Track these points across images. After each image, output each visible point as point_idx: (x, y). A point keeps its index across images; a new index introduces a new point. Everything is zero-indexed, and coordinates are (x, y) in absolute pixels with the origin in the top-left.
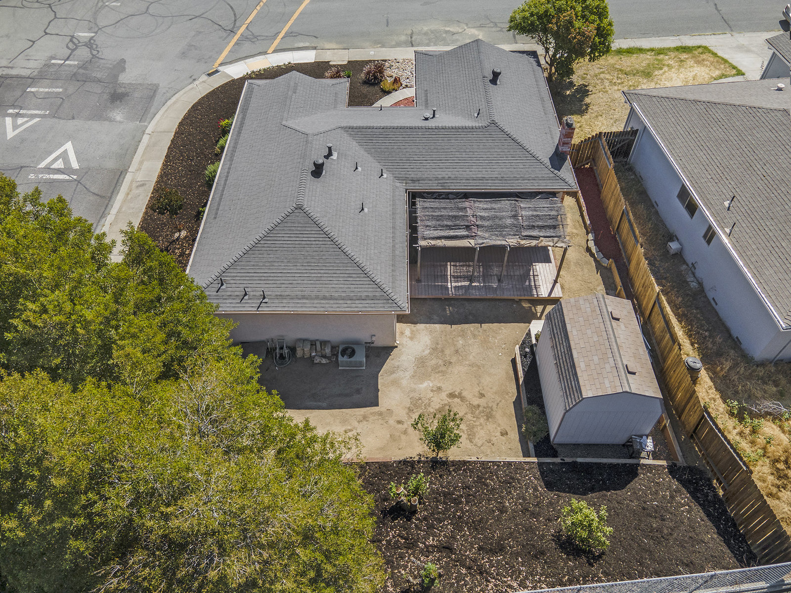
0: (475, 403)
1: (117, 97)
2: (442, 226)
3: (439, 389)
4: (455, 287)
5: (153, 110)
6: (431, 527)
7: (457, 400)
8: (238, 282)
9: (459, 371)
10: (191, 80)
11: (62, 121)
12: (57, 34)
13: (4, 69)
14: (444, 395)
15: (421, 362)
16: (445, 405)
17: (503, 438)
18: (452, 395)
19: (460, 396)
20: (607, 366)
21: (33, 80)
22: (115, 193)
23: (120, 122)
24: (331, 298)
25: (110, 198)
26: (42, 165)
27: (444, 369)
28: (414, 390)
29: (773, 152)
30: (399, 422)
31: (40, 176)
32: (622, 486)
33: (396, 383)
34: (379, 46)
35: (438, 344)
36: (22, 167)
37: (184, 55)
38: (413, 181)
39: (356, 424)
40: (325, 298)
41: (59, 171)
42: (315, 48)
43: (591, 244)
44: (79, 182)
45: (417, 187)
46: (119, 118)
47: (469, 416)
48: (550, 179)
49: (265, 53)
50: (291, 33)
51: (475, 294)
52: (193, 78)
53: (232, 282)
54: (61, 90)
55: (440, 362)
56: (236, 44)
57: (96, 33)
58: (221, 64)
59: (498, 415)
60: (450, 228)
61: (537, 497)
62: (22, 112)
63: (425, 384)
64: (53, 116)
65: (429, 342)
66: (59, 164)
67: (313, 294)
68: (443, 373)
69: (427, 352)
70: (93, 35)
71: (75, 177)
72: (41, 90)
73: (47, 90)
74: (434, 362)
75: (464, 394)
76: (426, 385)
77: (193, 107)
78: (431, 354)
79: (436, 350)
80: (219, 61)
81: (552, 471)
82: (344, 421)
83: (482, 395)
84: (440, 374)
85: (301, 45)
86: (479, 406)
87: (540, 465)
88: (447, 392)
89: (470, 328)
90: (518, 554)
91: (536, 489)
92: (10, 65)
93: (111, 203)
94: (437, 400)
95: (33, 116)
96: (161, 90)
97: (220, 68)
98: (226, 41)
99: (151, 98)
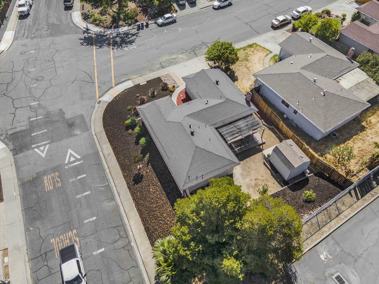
0: (262, 179)
1: (71, 125)
2: (231, 135)
3: (251, 180)
4: (238, 150)
5: (88, 125)
7: (258, 180)
8: (193, 175)
9: (253, 172)
10: (93, 108)
11: (58, 142)
12: (22, 107)
13: (12, 130)
14: (253, 181)
15: (242, 174)
16: (256, 183)
17: (274, 185)
18: (255, 180)
19: (257, 179)
20: (297, 158)
22: (101, 161)
23: (81, 134)
24: (220, 168)
25: (101, 163)
26: (66, 162)
27: (249, 174)
28: (245, 183)
29: (301, 86)
31: (69, 166)
32: (308, 184)
35: (243, 168)
36: (59, 165)
37: (82, 99)
38: (215, 124)
40: (218, 169)
41: (74, 161)
42: (129, 79)
43: (264, 123)
44: (85, 162)
45: (217, 126)
46: (78, 133)
48: (250, 110)
49: (112, 88)
51: (244, 150)
52: (93, 106)
53: (191, 175)
54: (46, 130)
55: (247, 172)
56: (99, 87)
57: (38, 101)
59: (269, 179)
60: (233, 135)
61: (293, 195)
62: (38, 145)
64: (52, 142)
65: (240, 168)
66: (72, 159)
67: (215, 169)
68: (249, 175)
69: (242, 171)
70: (38, 102)
71: (82, 161)
72: (38, 133)
73: (40, 132)
74: (245, 173)
75: (258, 178)
76: (247, 180)
77: (103, 118)
78: (243, 171)
79: (244, 169)
80: (97, 97)
81: (292, 187)
83: (263, 176)
84: (249, 176)
85: (123, 80)
86: (264, 179)
87: (288, 187)
88: (254, 180)
89: (248, 159)
91: (291, 193)
92: (13, 127)
93: (103, 165)
94: (253, 183)
95: (45, 145)
96: (85, 116)
97: (100, 99)
98: (94, 87)
99: (84, 120)
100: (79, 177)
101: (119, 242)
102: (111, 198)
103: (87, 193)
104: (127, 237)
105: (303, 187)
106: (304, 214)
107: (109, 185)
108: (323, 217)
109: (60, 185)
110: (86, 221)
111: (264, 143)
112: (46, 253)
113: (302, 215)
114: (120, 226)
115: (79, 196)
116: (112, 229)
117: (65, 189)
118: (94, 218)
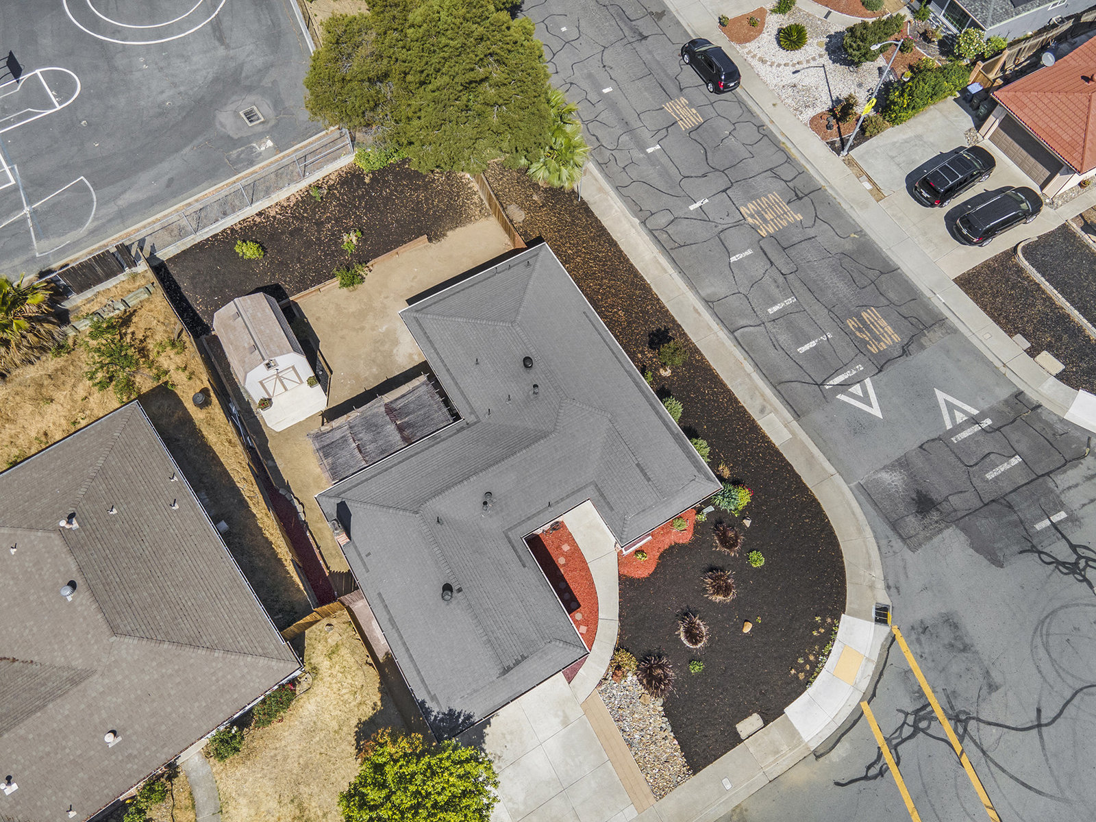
0: (345, 331)
1: (924, 504)
3: (373, 330)
5: (869, 508)
6: (333, 234)
7: (358, 327)
9: (366, 349)
14: (368, 326)
15: (396, 342)
16: (364, 321)
18: (362, 329)
21: (1037, 474)
23: (876, 472)
25: (774, 386)
26: (868, 381)
27: (377, 345)
28: (390, 322)
30: (387, 298)
31: (854, 372)
35: (390, 360)
36: (880, 371)
39: (414, 284)
41: (845, 385)
44: (818, 385)
50: (881, 774)
55: (381, 348)
56: (922, 695)
59: (327, 330)
60: (411, 403)
62: (976, 428)
63: (384, 328)
64: (944, 440)
65: (397, 358)
68: (376, 342)
69: (395, 351)
71: (827, 387)
72: (1007, 466)
73: (1001, 468)
74: (387, 347)
75: (354, 334)
78: (392, 351)
79: (389, 356)
82: (420, 284)
84: (377, 340)
88: (366, 329)
90: (282, 233)
93: (767, 382)
94: (371, 321)
95: (958, 428)
96: (897, 544)
97: (884, 630)
98: (939, 689)
99: (894, 525)
100: (813, 344)
102: (712, 302)
103: (776, 308)
104: (651, 232)
106: (274, 217)
107: (732, 332)
109: (852, 324)
110: (749, 252)
112: (799, 198)
113: (280, 214)
114: (671, 249)
115: (790, 301)
116: (688, 242)
117: (833, 315)
118: (733, 259)
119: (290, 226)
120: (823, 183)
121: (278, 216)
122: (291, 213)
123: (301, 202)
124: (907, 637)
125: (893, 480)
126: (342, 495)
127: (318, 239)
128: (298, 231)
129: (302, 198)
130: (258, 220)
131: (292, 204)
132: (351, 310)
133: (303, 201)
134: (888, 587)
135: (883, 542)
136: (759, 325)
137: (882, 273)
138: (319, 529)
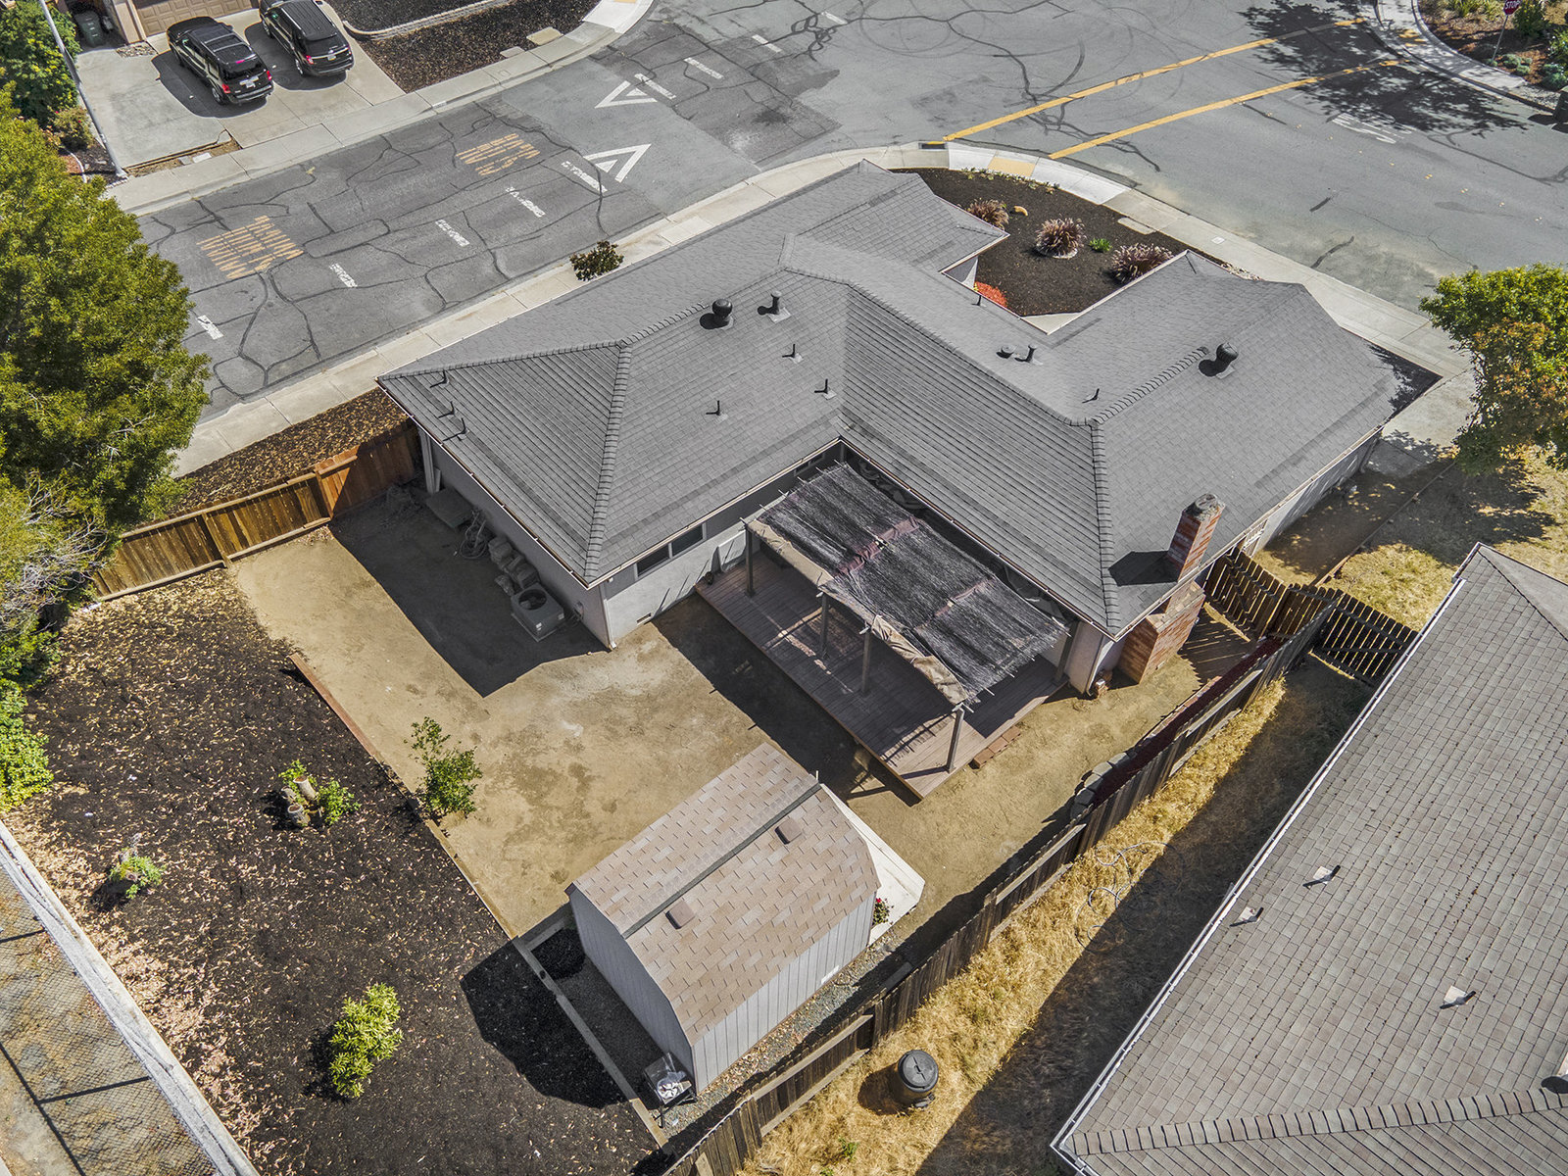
0: (588, 808)
1: (770, 117)
2: (816, 525)
3: (579, 748)
5: (788, 157)
7: (574, 782)
8: (463, 392)
9: (637, 751)
10: (893, 141)
11: (675, 115)
13: (696, 21)
14: (570, 760)
15: (611, 696)
16: (553, 773)
17: (548, 881)
18: (578, 771)
19: (586, 782)
21: (706, 49)
22: (620, 235)
23: (734, 151)
26: (591, 157)
27: (622, 733)
28: (549, 721)
30: (476, 739)
31: (575, 168)
32: (544, 1083)
33: (545, 690)
34: (1252, 235)
35: (664, 695)
36: (571, 148)
37: (923, 102)
38: (867, 432)
39: (432, 690)
40: (521, 486)
41: (598, 175)
42: (1133, 185)
44: (601, 196)
45: (861, 445)
46: (739, 144)
47: (556, 815)
49: (1045, 154)
50: (1126, 143)
52: (897, 139)
53: (457, 386)
54: (719, 76)
55: (632, 720)
56: (1019, 121)
57: (849, 22)
58: (960, 140)
59: (590, 849)
60: (823, 533)
61: (434, 971)
62: (650, 83)
63: (573, 727)
64: (673, 104)
65: (655, 683)
66: (605, 167)
67: (515, 470)
68: (614, 735)
69: (636, 692)
70: (843, 22)
71: (604, 190)
72: (701, 66)
73: (706, 69)
74: (623, 712)
75: (596, 784)
76: (575, 730)
78: (637, 699)
79: (650, 702)
80: (960, 134)
81: (508, 972)
82: (427, 677)
83: (611, 808)
84: (608, 734)
85: (1119, 169)
86: (587, 816)
87: (508, 948)
88: (579, 762)
89: (735, 714)
91: (450, 965)
92: (706, 20)
94: (554, 758)
95: (652, 93)
96: (834, 136)
97: (950, 145)
98: (1007, 110)
99: (808, 138)
100: (528, 204)
101: (245, 370)
102: (445, 303)
103: (458, 238)
104: (267, 386)
105: (504, 1046)
106: (209, 1012)
107: (508, 280)
108: (141, 1134)
109: (487, 171)
110: (337, 268)
111: (911, 798)
112: (218, 219)
113: (198, 995)
114: (319, 356)
115: (443, 225)
116: (306, 336)
117: (473, 187)
118: (350, 283)
119: (248, 964)
120: (188, 198)
121: (207, 1001)
122: (196, 964)
123: (153, 940)
124: (954, 131)
125: (741, 141)
126: (1095, 581)
127: (295, 893)
128: (262, 943)
129: (133, 939)
130: (217, 1058)
131: (156, 965)
132: (523, 806)
133: (148, 934)
134: (895, 143)
135: (835, 146)
136: (494, 255)
137: (390, 148)
138: (1124, 730)
